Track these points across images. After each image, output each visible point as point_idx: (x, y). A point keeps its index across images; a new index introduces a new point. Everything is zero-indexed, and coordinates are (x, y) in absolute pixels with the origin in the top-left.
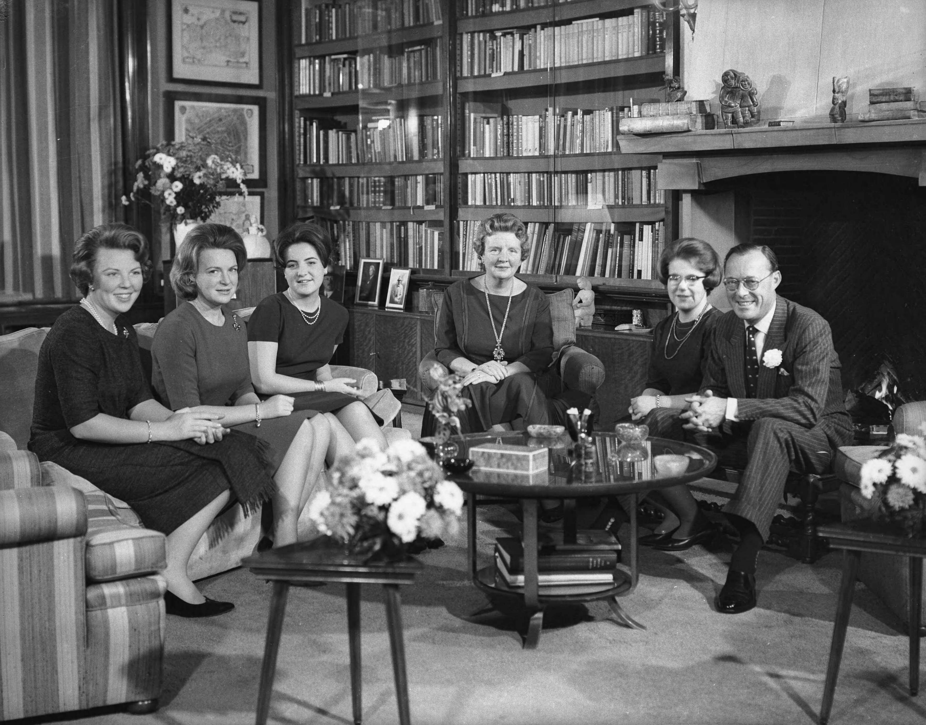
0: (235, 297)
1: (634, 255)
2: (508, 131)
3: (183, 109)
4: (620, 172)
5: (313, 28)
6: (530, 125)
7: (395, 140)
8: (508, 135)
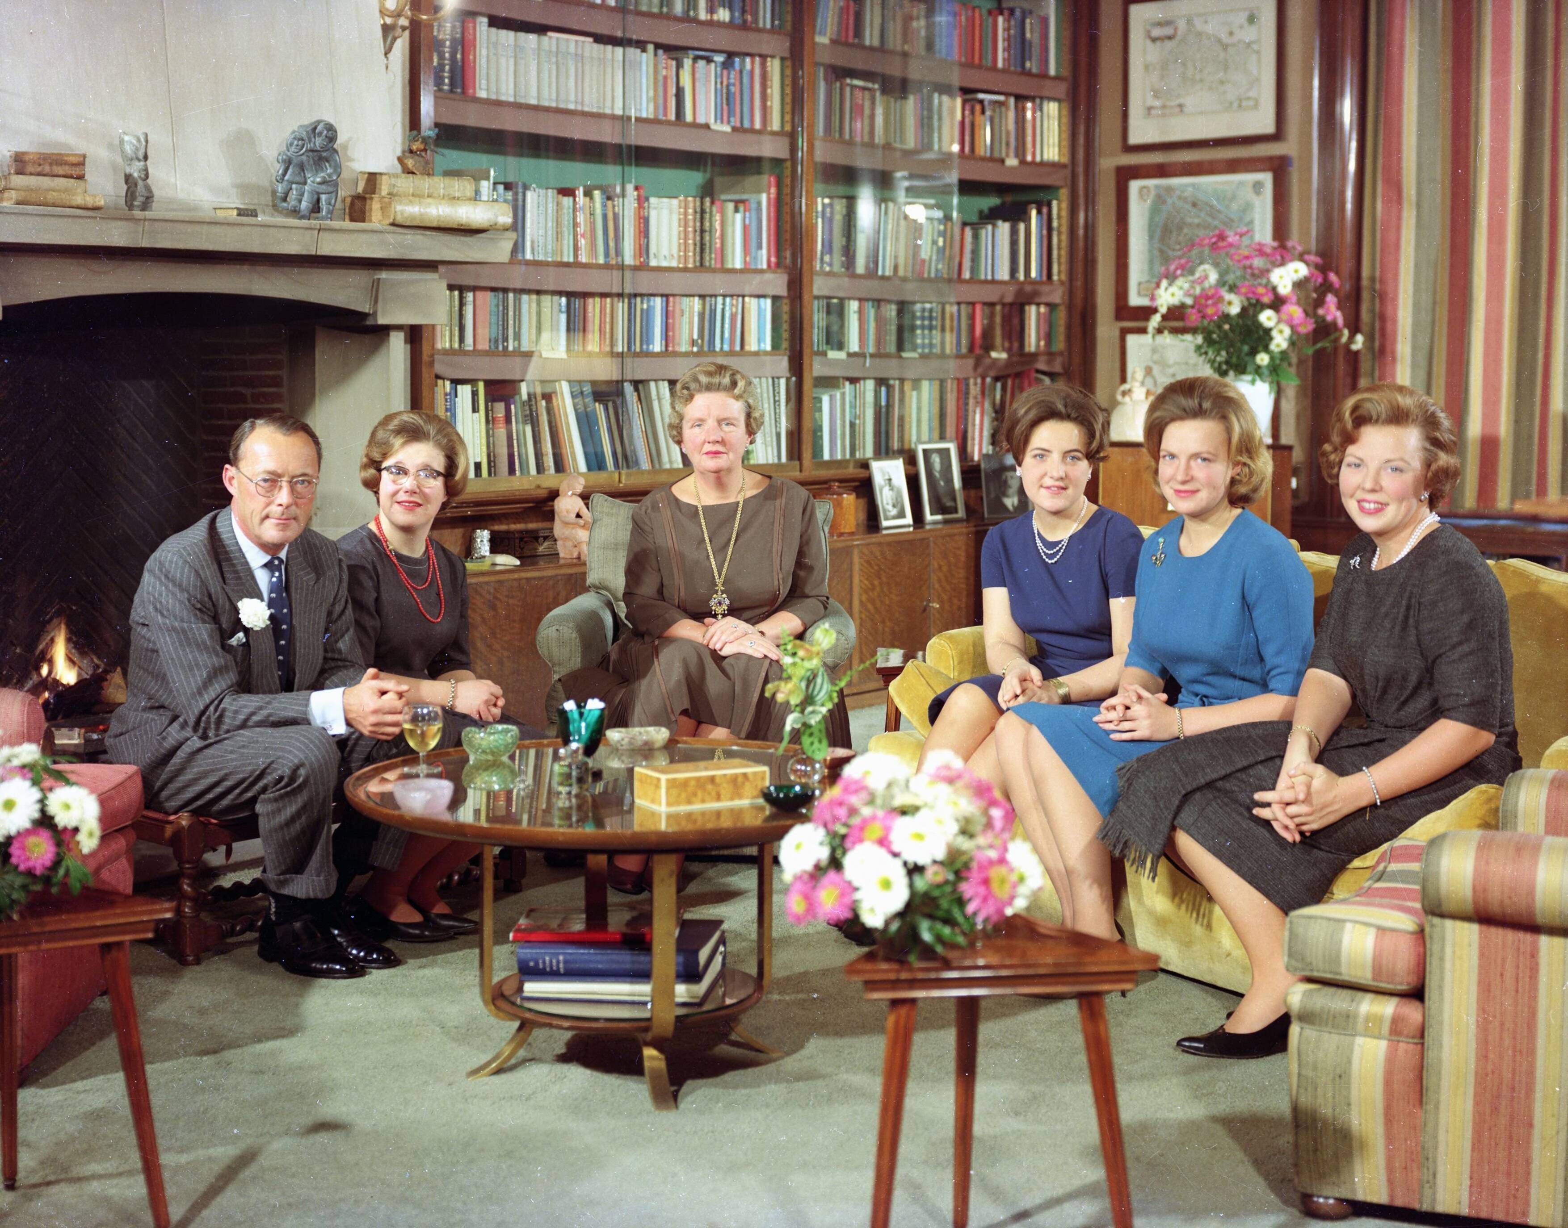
0: (1170, 507)
1: (488, 436)
2: (702, 238)
3: (1258, 187)
4: (511, 295)
5: (1036, 51)
6: (665, 212)
7: (897, 239)
8: (702, 231)
